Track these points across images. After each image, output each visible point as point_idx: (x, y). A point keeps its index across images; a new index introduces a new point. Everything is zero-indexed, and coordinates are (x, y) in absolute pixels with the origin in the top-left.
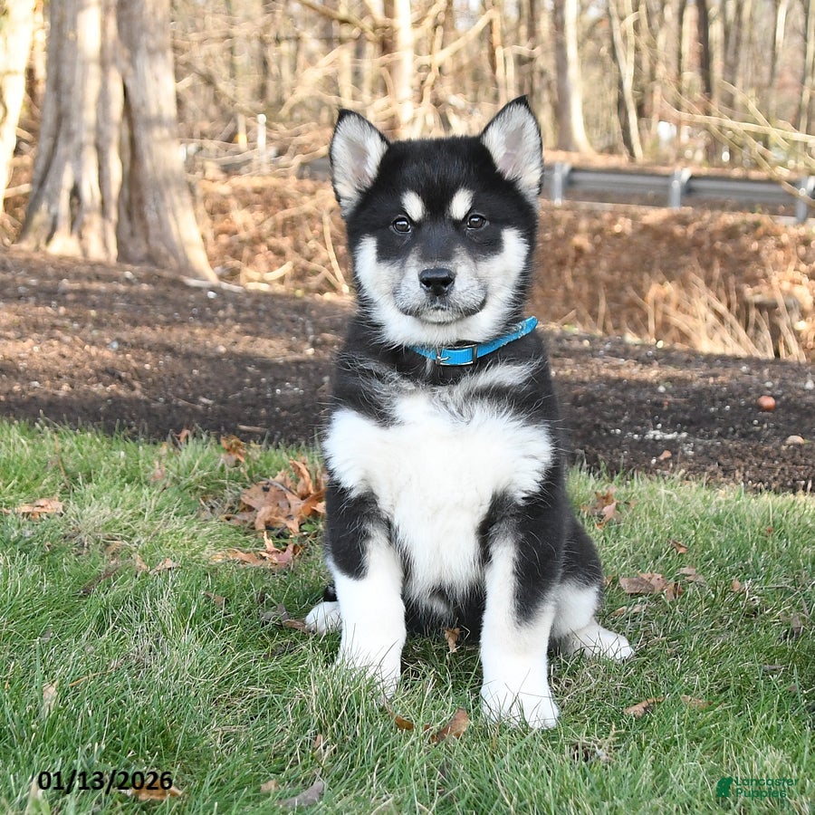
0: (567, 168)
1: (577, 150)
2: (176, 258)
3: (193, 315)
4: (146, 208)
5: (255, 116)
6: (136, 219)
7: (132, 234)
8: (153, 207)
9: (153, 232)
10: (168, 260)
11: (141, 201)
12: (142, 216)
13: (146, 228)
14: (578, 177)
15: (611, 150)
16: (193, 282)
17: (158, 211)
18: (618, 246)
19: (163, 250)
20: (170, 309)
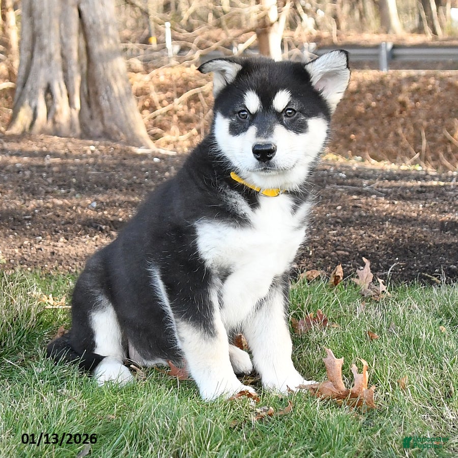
0: (390, 46)
1: (395, 33)
2: (125, 133)
3: (147, 177)
4: (101, 98)
5: (164, 24)
6: (93, 106)
7: (92, 117)
8: (106, 97)
9: (106, 115)
10: (119, 135)
11: (96, 93)
12: (98, 104)
13: (101, 113)
14: (398, 52)
15: (420, 30)
16: (139, 151)
17: (109, 100)
18: (431, 100)
19: (115, 128)
20: (129, 174)
